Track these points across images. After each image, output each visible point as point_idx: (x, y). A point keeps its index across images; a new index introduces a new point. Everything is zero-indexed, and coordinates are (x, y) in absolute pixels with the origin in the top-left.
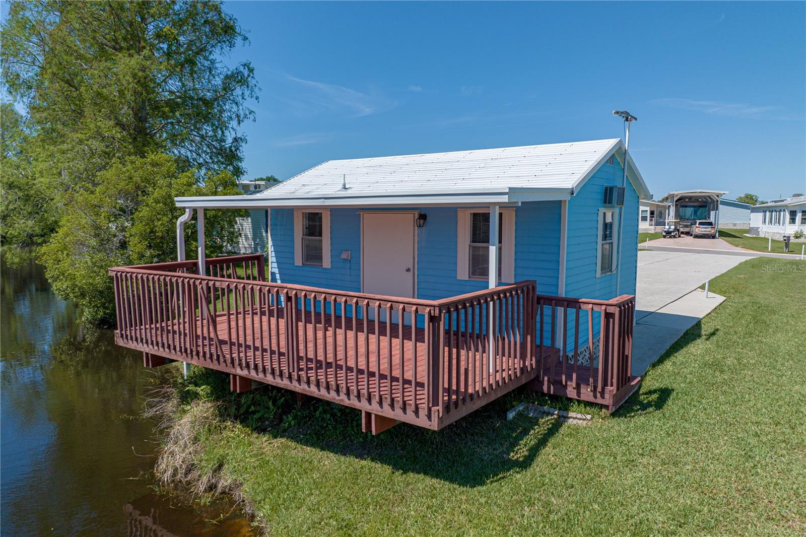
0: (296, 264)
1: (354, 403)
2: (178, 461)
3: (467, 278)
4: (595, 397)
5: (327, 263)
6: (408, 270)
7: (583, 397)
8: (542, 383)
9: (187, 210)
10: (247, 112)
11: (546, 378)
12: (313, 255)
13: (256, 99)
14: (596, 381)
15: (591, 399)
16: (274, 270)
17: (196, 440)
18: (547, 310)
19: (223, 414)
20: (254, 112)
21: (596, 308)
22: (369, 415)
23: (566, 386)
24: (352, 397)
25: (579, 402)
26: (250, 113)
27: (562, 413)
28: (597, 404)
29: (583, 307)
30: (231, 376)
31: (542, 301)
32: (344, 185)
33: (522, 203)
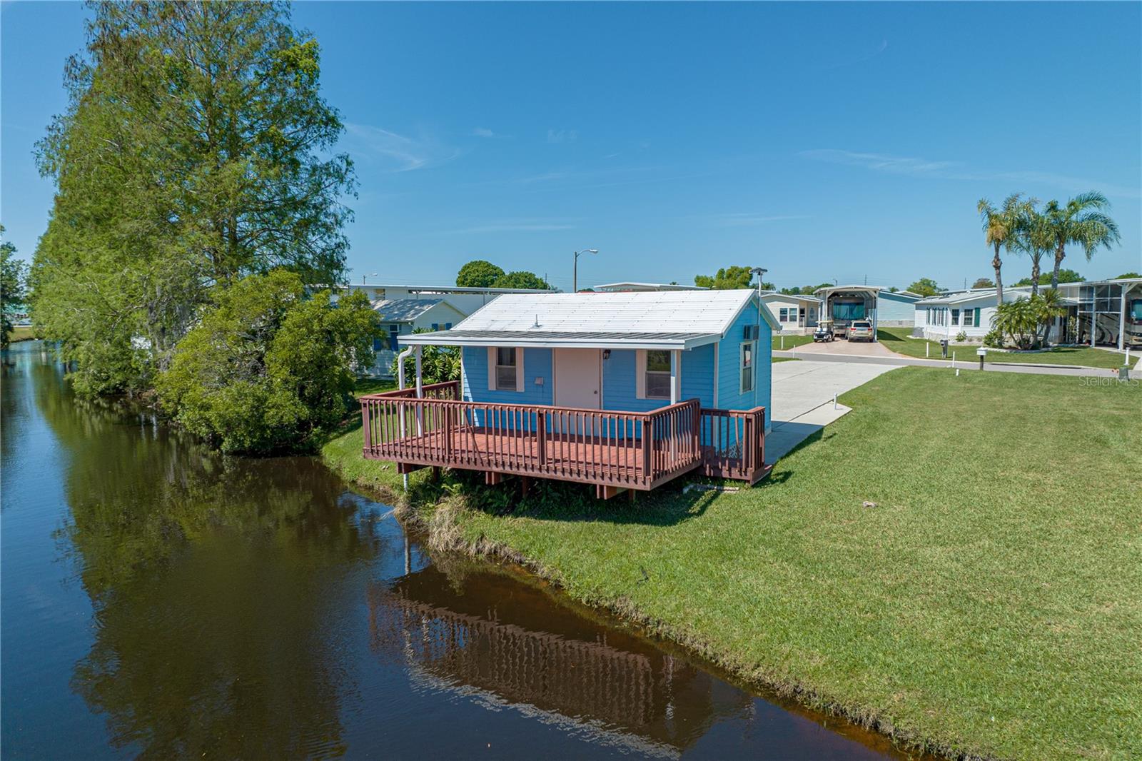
0: (490, 389)
1: (591, 480)
2: (447, 537)
3: (644, 398)
4: (741, 475)
5: (520, 387)
6: (596, 392)
7: (733, 477)
8: (705, 469)
9: (410, 347)
10: (345, 212)
11: (708, 466)
12: (507, 381)
13: (355, 195)
14: (741, 465)
15: (739, 477)
16: (466, 395)
17: (456, 523)
18: (708, 417)
19: (471, 505)
20: (352, 211)
21: (740, 416)
22: (602, 487)
23: (721, 470)
24: (589, 476)
25: (731, 480)
26: (349, 212)
27: (719, 488)
28: (742, 480)
29: (732, 415)
30: (487, 473)
31: (704, 413)
32: (537, 323)
33: (692, 348)
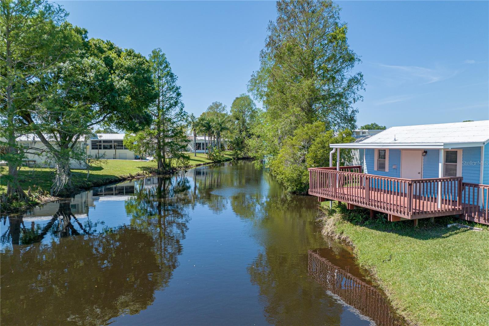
0: (375, 170)
1: (386, 211)
2: (329, 230)
4: (485, 222)
5: (387, 170)
6: (419, 173)
7: (481, 222)
8: (465, 216)
9: (334, 149)
10: (359, 97)
11: (466, 214)
12: (382, 166)
13: (364, 90)
14: (485, 216)
15: (484, 223)
16: (366, 172)
17: (335, 225)
18: (467, 188)
19: (344, 218)
20: (363, 97)
21: (485, 188)
22: (390, 215)
23: (474, 218)
24: (385, 209)
25: (479, 224)
26: (360, 97)
27: (471, 227)
28: (486, 225)
29: (480, 187)
30: (347, 204)
31: (465, 185)
32: (395, 139)
33: (451, 148)
